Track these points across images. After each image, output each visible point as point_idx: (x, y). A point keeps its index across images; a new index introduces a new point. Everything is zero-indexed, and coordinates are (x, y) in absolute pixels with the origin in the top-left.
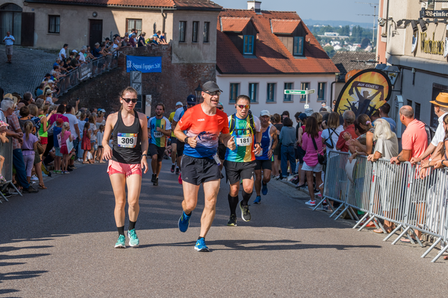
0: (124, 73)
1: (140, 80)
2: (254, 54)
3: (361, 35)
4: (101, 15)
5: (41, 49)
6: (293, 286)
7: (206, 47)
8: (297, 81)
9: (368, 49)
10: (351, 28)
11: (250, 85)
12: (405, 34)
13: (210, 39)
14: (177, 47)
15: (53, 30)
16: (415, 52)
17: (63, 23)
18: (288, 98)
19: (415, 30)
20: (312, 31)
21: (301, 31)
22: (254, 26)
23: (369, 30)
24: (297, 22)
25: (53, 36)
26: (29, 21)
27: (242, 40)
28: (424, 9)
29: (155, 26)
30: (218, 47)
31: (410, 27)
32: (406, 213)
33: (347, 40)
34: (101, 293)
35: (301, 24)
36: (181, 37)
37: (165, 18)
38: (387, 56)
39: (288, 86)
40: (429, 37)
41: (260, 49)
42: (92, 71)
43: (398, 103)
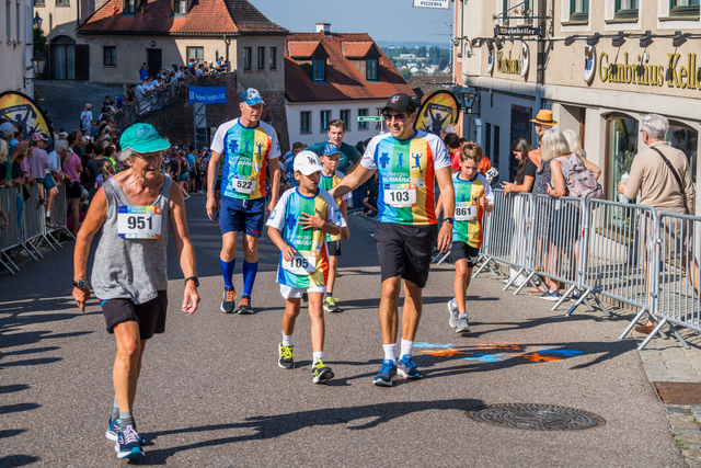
0: (186, 105)
1: (203, 112)
2: (325, 80)
3: (438, 56)
4: (160, 44)
5: (97, 83)
6: (366, 327)
7: (273, 73)
8: (372, 107)
9: (446, 70)
10: (428, 49)
11: (322, 112)
12: (481, 53)
13: (278, 66)
14: (242, 75)
15: (109, 62)
16: (492, 72)
17: (119, 54)
18: (363, 126)
19: (491, 48)
20: (387, 55)
21: (374, 53)
22: (323, 49)
23: (447, 51)
24: (369, 44)
25: (108, 69)
26: (83, 53)
27: (312, 67)
28: (498, 26)
29: (217, 53)
30: (286, 74)
31: (485, 45)
32: (487, 243)
33: (424, 61)
34: (160, 343)
35: (374, 45)
36: (246, 64)
37: (228, 45)
38: (464, 78)
39: (363, 112)
40: (505, 56)
41: (331, 74)
42: (152, 104)
43: (476, 127)
